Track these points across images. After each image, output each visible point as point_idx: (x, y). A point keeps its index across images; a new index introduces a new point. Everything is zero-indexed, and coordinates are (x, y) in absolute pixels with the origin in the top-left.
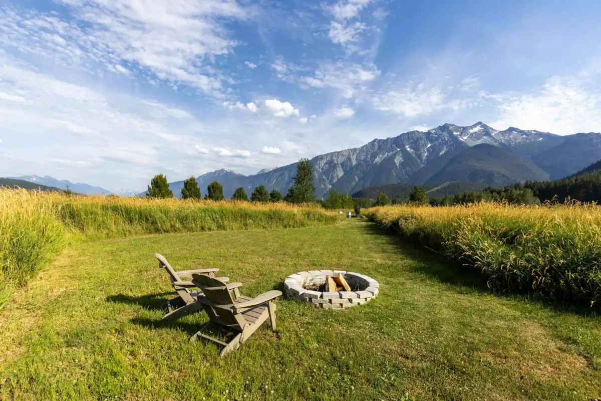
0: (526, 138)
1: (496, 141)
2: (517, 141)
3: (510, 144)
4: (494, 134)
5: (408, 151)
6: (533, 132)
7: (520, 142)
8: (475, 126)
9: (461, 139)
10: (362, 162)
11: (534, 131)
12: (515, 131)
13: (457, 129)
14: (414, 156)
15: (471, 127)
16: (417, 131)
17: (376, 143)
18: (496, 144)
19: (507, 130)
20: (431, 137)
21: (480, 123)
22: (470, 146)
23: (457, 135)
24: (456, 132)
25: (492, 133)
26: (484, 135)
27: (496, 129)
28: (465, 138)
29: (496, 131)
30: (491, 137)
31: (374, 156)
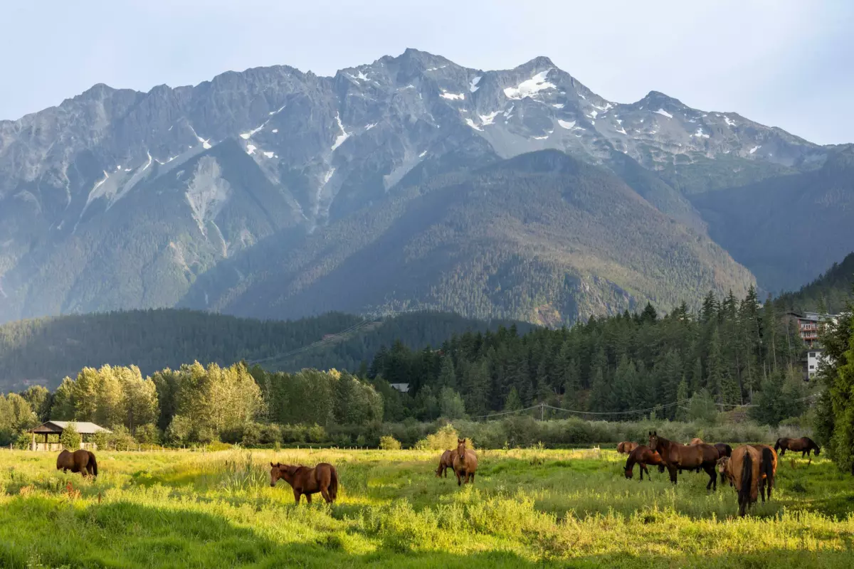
0: (706, 143)
1: (602, 144)
2: (676, 152)
3: (650, 163)
4: (594, 114)
5: (250, 158)
6: (727, 120)
7: (681, 157)
8: (525, 71)
9: (470, 122)
10: (27, 195)
11: (733, 116)
12: (667, 109)
13: (458, 76)
14: (276, 180)
15: (514, 76)
16: (288, 69)
17: (100, 108)
18: (600, 157)
19: (642, 102)
20: (348, 102)
21: (541, 63)
22: (505, 157)
23: (457, 103)
24: (452, 89)
25: (590, 109)
26: (563, 115)
27: (605, 97)
28: (487, 119)
29: (603, 102)
30: (583, 122)
31: (89, 167)
